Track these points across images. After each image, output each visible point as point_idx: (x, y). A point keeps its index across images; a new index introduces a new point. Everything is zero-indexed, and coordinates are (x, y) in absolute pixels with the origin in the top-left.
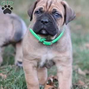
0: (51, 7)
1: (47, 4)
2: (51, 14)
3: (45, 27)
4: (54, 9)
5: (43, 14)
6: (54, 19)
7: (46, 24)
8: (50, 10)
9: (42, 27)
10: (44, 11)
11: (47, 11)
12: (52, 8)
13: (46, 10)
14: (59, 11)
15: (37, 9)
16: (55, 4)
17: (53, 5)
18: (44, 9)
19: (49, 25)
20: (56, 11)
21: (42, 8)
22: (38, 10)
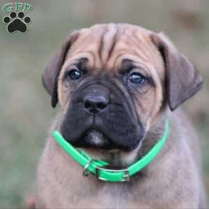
0: (114, 55)
1: (102, 43)
2: (115, 76)
3: (99, 121)
4: (125, 60)
5: (92, 77)
6: (127, 94)
7: (102, 111)
8: (111, 64)
9: (90, 121)
10: (93, 69)
11: (104, 68)
12: (118, 57)
13: (98, 65)
14: (142, 66)
15: (71, 65)
16: (128, 43)
17: (120, 45)
18: (91, 63)
19: (112, 114)
20: (132, 67)
21: (86, 60)
22: (75, 67)
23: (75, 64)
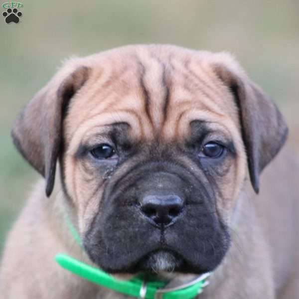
1: (146, 93)
6: (205, 180)
10: (141, 141)
16: (186, 87)
23: (103, 134)
